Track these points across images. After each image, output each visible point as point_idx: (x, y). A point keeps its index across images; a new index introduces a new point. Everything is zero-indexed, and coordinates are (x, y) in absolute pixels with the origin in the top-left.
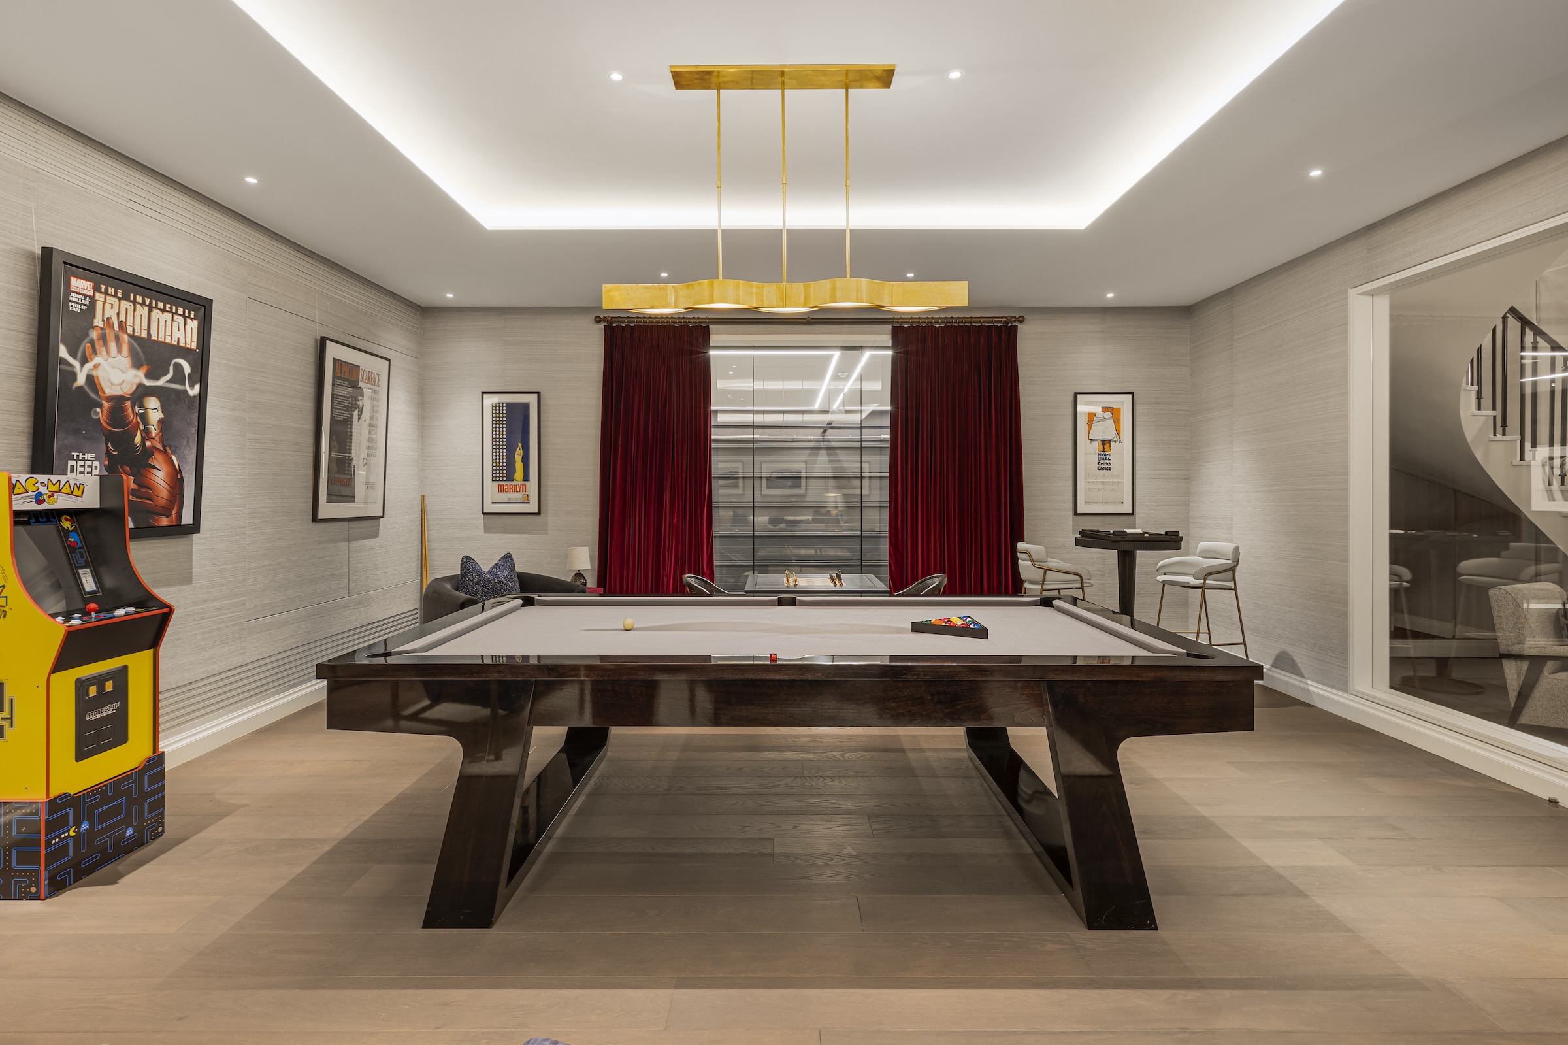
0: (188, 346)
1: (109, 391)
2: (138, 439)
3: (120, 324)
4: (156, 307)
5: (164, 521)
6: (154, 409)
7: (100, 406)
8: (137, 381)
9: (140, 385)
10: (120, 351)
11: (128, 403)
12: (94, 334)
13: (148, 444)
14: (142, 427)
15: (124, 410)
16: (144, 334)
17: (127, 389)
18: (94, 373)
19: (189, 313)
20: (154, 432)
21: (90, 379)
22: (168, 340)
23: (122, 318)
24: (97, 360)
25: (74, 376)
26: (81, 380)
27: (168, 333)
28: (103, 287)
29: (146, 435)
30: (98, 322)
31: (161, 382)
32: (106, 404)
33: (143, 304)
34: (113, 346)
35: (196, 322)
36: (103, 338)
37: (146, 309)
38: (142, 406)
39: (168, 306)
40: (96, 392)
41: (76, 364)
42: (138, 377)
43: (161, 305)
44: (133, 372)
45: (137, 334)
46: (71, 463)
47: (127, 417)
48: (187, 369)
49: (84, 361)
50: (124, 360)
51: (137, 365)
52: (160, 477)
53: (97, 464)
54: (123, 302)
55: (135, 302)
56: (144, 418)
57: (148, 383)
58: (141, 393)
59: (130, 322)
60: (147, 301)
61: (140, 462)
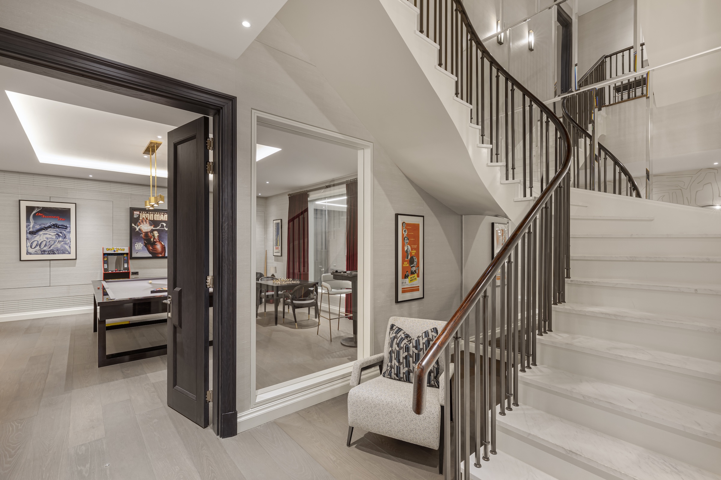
0: (165, 220)
1: (144, 231)
2: (152, 239)
3: (146, 218)
4: (155, 214)
5: (160, 255)
6: (156, 234)
7: (142, 234)
8: (151, 228)
9: (152, 229)
10: (146, 223)
11: (149, 233)
12: (140, 221)
13: (155, 240)
14: (153, 237)
15: (148, 234)
16: (153, 219)
17: (149, 230)
18: (140, 228)
19: (165, 214)
20: (156, 238)
21: (140, 229)
22: (159, 220)
23: (147, 217)
24: (141, 226)
25: (136, 229)
26: (137, 229)
27: (159, 218)
28: (142, 212)
29: (154, 238)
30: (141, 218)
31: (158, 228)
32: (144, 234)
33: (152, 213)
34: (145, 223)
35: (167, 215)
36: (142, 221)
37: (153, 214)
38: (153, 233)
39: (158, 213)
40: (141, 231)
41: (136, 227)
42: (152, 227)
43: (156, 213)
44: (150, 227)
45: (151, 219)
46: (136, 245)
47: (149, 235)
48: (165, 225)
49: (138, 226)
50: (148, 225)
51: (151, 225)
52: (159, 247)
53: (142, 245)
54: (147, 214)
55: (150, 214)
56: (153, 235)
57: (154, 229)
58: (152, 231)
59: (149, 217)
60: (153, 213)
61: (154, 244)
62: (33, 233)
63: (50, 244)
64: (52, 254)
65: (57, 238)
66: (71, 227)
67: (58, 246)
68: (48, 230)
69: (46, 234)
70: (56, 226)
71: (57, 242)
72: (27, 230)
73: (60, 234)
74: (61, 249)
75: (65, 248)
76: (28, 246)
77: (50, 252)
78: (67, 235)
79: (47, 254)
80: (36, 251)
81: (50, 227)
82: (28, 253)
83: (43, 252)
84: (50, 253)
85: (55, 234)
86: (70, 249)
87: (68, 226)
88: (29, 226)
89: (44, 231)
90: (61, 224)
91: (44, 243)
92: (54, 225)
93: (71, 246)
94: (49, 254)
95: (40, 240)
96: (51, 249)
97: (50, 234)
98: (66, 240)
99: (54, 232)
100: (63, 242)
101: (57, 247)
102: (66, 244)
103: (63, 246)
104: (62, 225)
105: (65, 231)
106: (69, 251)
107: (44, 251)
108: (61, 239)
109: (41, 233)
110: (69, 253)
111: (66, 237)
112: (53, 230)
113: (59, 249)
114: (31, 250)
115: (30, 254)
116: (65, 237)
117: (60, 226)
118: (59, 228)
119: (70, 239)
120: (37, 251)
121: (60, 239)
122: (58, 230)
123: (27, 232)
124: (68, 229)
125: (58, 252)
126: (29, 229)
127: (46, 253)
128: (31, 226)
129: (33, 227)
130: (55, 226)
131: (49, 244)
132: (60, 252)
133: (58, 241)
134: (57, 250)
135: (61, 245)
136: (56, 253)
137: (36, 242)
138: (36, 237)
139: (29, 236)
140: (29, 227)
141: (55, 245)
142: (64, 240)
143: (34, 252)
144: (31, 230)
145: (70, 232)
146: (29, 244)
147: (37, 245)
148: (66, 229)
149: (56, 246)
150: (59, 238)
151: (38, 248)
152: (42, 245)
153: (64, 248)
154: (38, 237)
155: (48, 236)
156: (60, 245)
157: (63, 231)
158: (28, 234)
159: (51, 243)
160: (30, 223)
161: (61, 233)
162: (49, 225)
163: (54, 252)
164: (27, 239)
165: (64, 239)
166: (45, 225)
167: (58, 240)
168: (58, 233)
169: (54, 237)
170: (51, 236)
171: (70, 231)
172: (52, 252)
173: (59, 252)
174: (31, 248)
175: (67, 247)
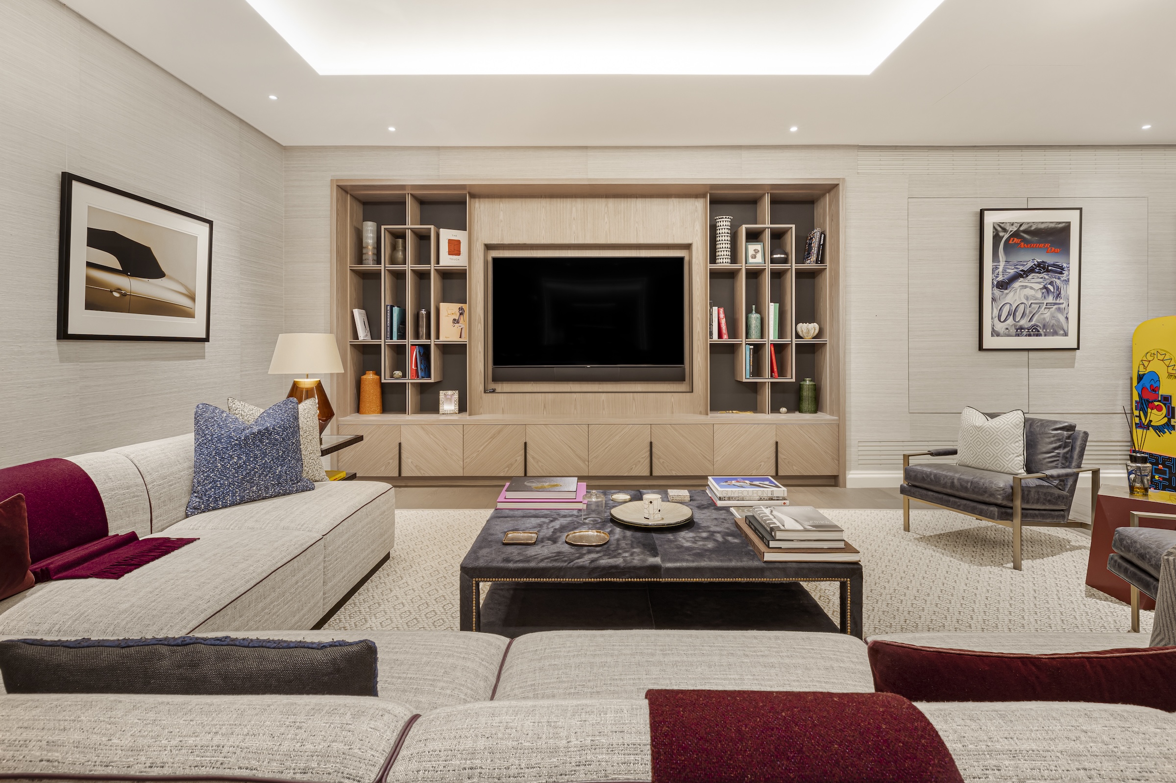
62: (1003, 285)
63: (1032, 310)
64: (1034, 335)
65: (1045, 297)
66: (1070, 268)
67: (1045, 316)
68: (1029, 277)
69: (1026, 287)
70: (1044, 268)
71: (1044, 306)
72: (993, 280)
73: (1049, 286)
74: (1051, 324)
75: (1058, 321)
76: (994, 316)
77: (1030, 331)
78: (1062, 289)
79: (1026, 336)
80: (1007, 329)
81: (1032, 270)
82: (995, 333)
83: (1019, 331)
84: (1032, 333)
85: (1042, 286)
86: (1066, 324)
87: (1065, 265)
88: (997, 268)
89: (1021, 279)
90: (1052, 263)
91: (1022, 307)
92: (1039, 265)
93: (1070, 316)
94: (1030, 335)
95: (1014, 303)
96: (1033, 323)
97: (1032, 288)
98: (1061, 301)
99: (1039, 283)
100: (1056, 306)
101: (1044, 319)
102: (1059, 309)
103: (1054, 317)
104: (1054, 265)
105: (1059, 278)
106: (1066, 328)
107: (1021, 328)
108: (1052, 298)
109: (1017, 284)
110: (1066, 334)
111: (1060, 293)
112: (1038, 277)
113: (1048, 323)
114: (1000, 327)
115: (998, 335)
116: (1058, 296)
117: (1050, 268)
118: (1048, 271)
119: (1068, 299)
120: (1009, 329)
121: (1050, 299)
122: (1047, 277)
123: (993, 283)
124: (1066, 273)
125: (1044, 330)
126: (997, 277)
127: (1025, 333)
128: (1001, 269)
129: (1004, 271)
130: (1042, 267)
131: (1030, 312)
132: (1048, 330)
133: (1045, 304)
134: (1044, 326)
135: (1051, 314)
136: (1042, 333)
137: (1008, 305)
138: (1007, 294)
139: (997, 292)
140: (997, 271)
141: (1040, 313)
142: (1058, 302)
143: (1003, 330)
144: (1000, 278)
145: (1067, 281)
146: (996, 312)
147: (1009, 314)
148: (1061, 273)
149: (1042, 316)
150: (1048, 295)
151: (1010, 321)
152: (1017, 314)
153: (1056, 320)
154: (1012, 294)
155: (1028, 292)
156: (1048, 314)
157: (1057, 280)
158: (995, 288)
159: (1033, 308)
160: (999, 262)
161: (1051, 283)
162: (1030, 264)
163: (1038, 331)
164: (994, 299)
165: (1057, 298)
166: (1023, 265)
167: (1045, 302)
168: (1046, 284)
169: (1039, 295)
170: (1032, 292)
171: (1068, 279)
172: (1034, 331)
173: (1046, 330)
174: (1000, 321)
175: (1062, 318)
